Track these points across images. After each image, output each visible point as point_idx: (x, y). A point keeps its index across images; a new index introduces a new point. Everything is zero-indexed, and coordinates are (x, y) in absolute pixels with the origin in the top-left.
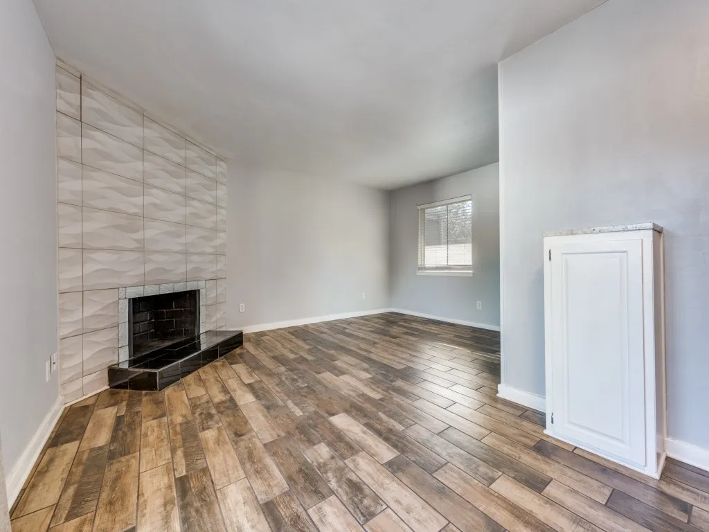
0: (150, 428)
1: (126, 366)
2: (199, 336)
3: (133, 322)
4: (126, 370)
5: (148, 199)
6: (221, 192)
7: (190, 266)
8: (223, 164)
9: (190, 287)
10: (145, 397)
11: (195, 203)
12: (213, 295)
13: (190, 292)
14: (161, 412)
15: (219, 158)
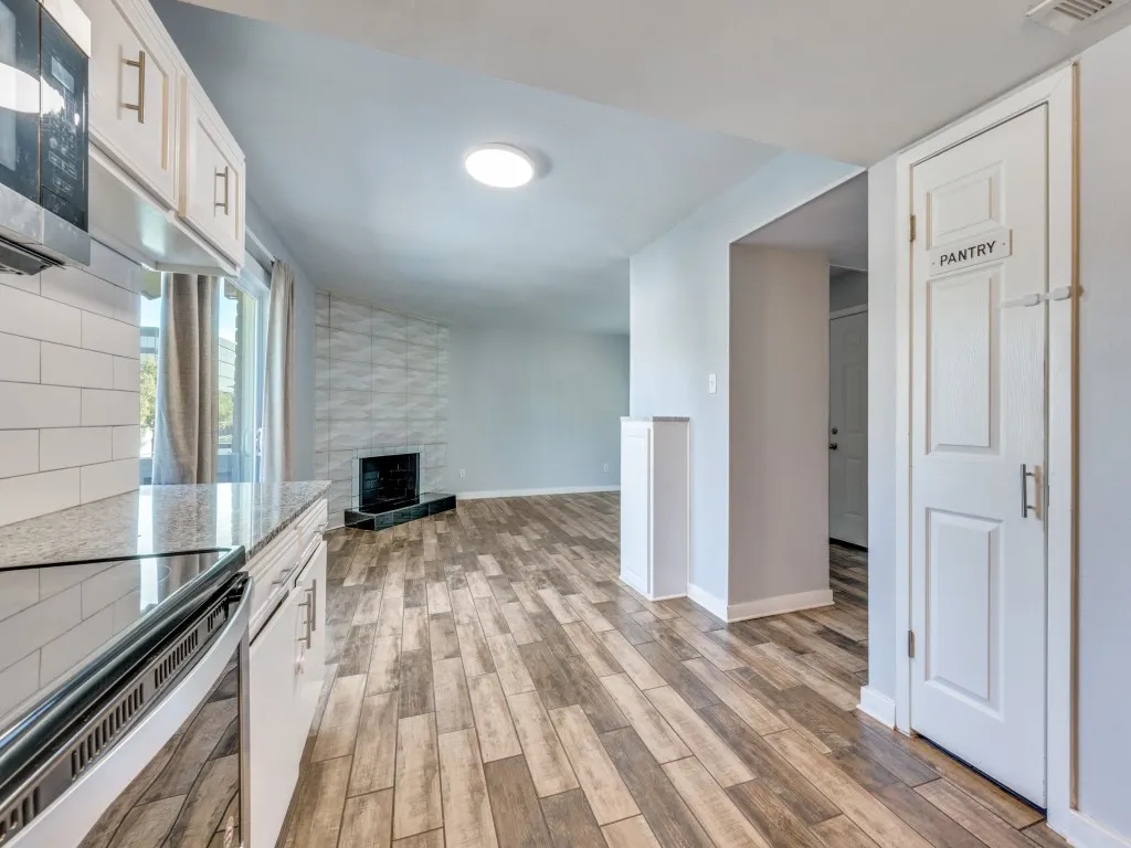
0: (364, 547)
1: (357, 510)
2: (418, 496)
3: (363, 480)
4: (355, 514)
5: (375, 377)
6: (443, 358)
7: (409, 432)
8: (444, 330)
9: (410, 450)
10: (366, 534)
11: (415, 373)
12: (433, 459)
13: (411, 455)
14: (372, 540)
15: (440, 325)
